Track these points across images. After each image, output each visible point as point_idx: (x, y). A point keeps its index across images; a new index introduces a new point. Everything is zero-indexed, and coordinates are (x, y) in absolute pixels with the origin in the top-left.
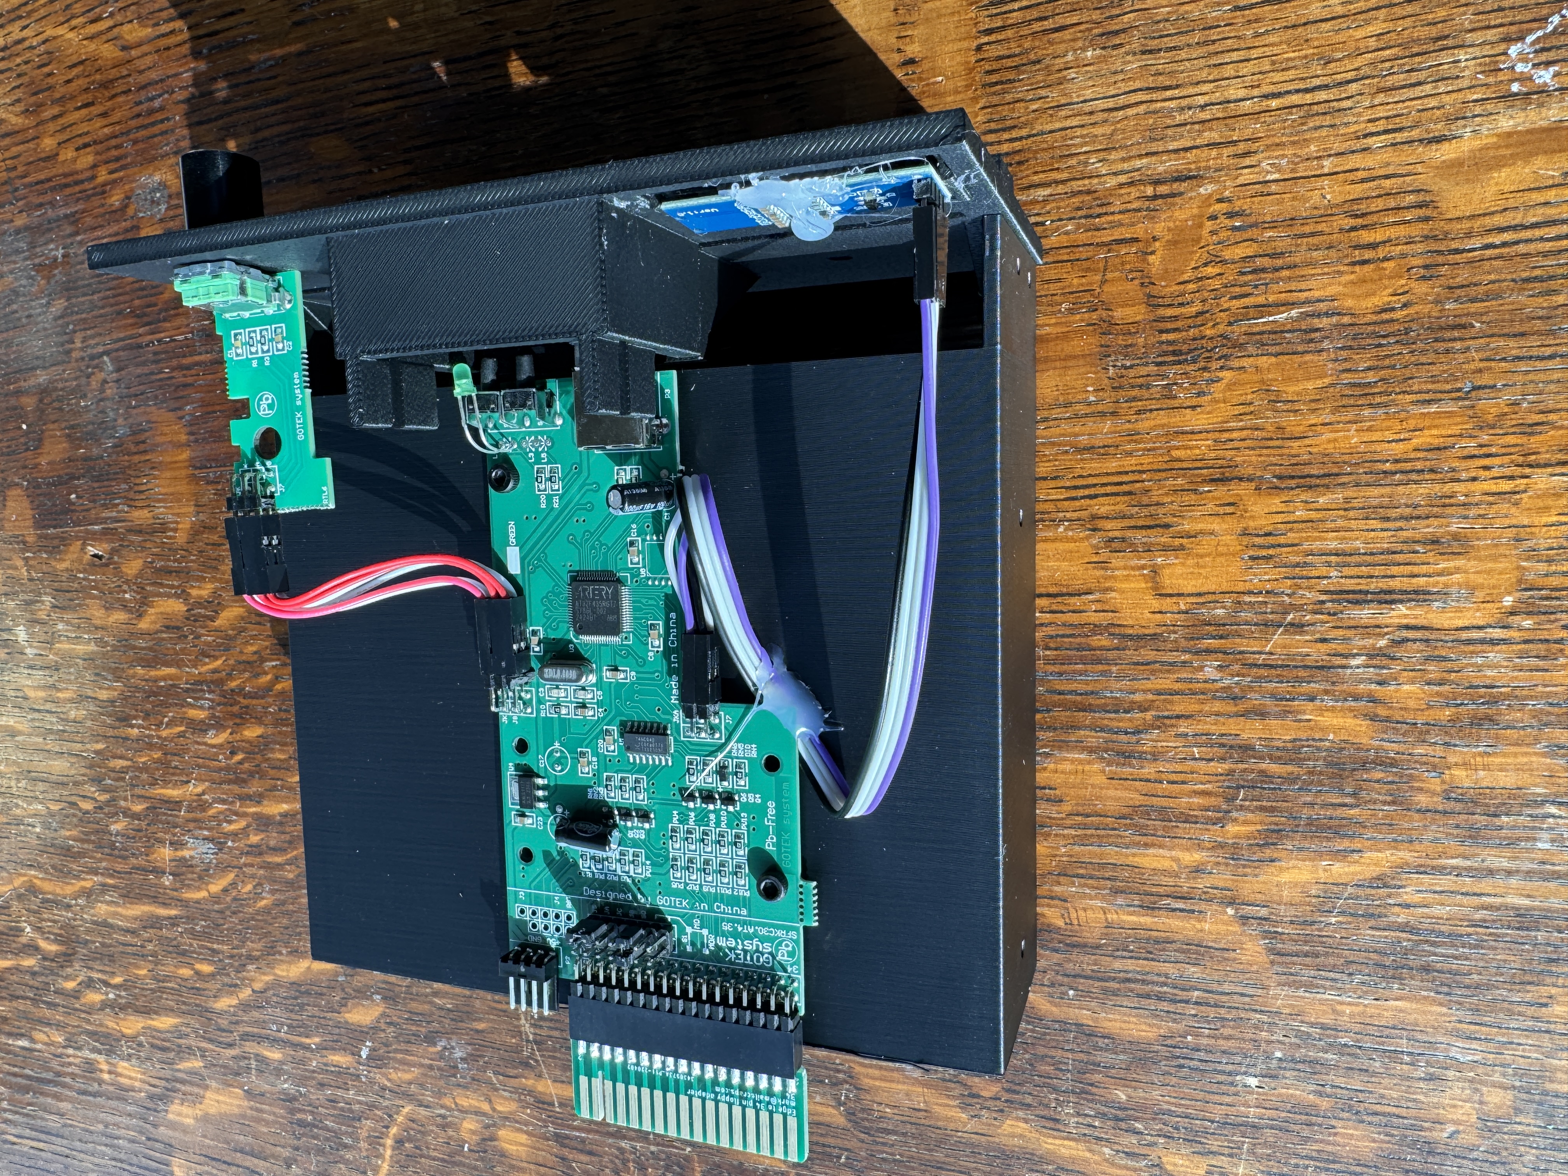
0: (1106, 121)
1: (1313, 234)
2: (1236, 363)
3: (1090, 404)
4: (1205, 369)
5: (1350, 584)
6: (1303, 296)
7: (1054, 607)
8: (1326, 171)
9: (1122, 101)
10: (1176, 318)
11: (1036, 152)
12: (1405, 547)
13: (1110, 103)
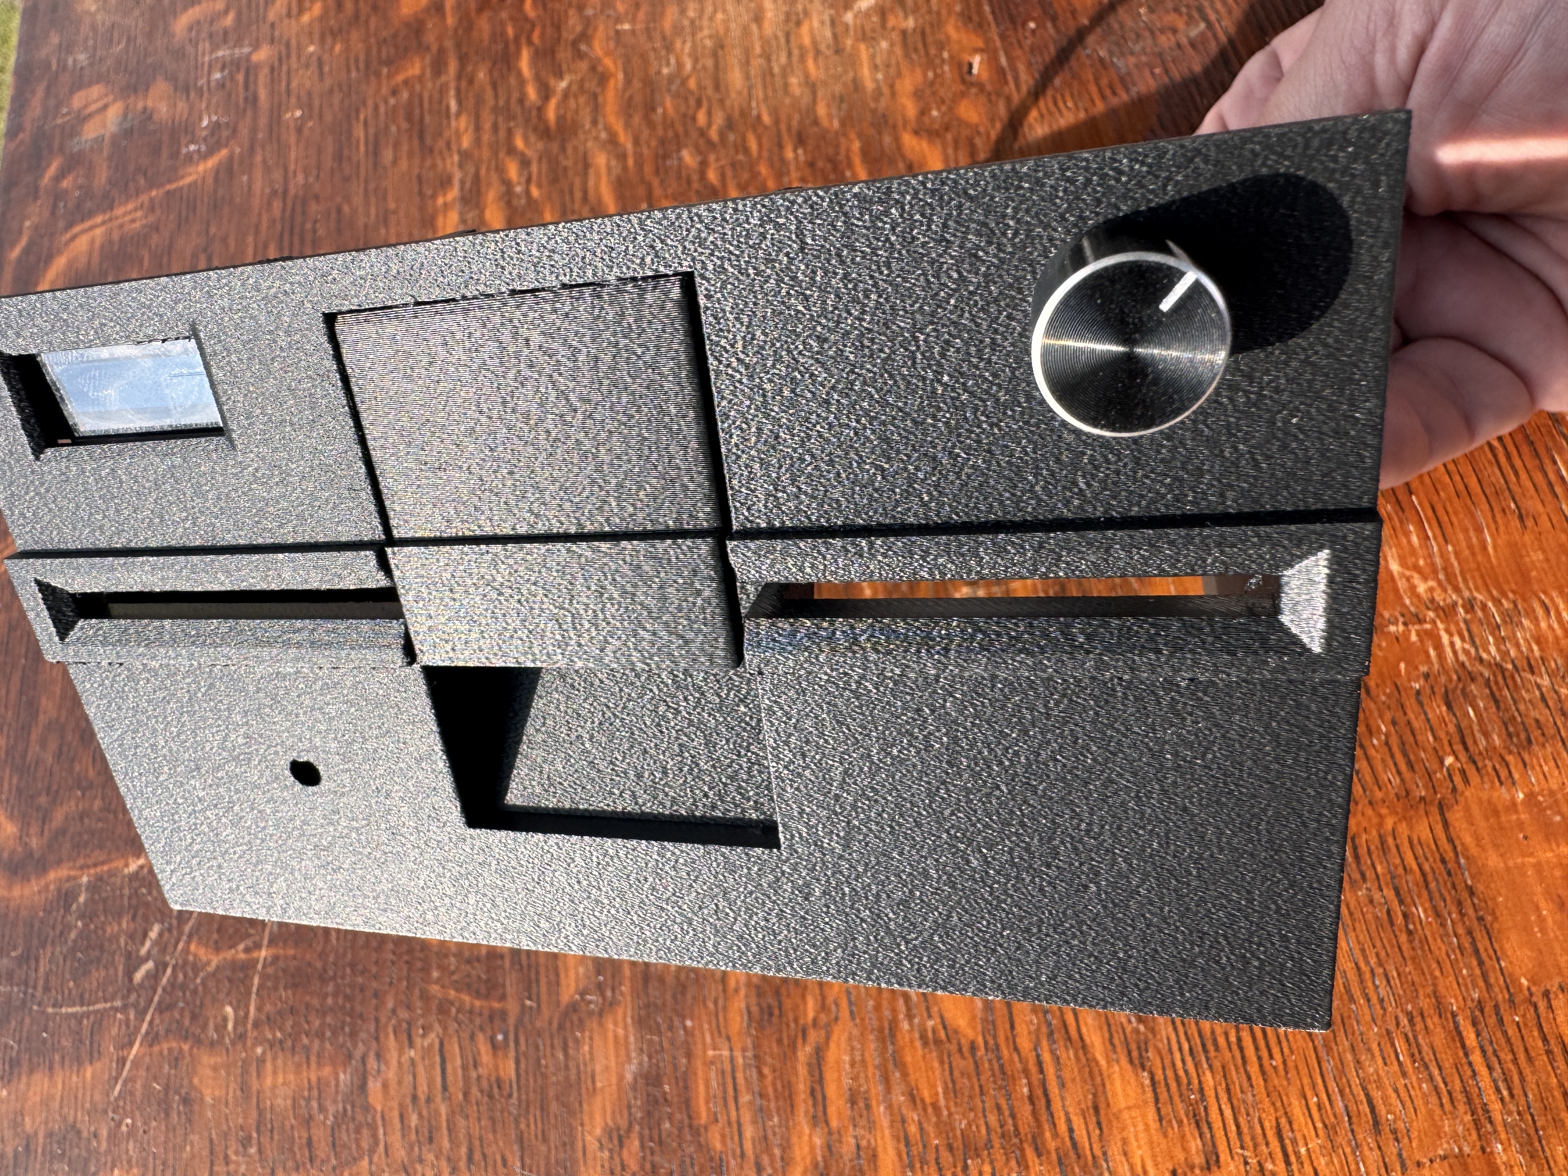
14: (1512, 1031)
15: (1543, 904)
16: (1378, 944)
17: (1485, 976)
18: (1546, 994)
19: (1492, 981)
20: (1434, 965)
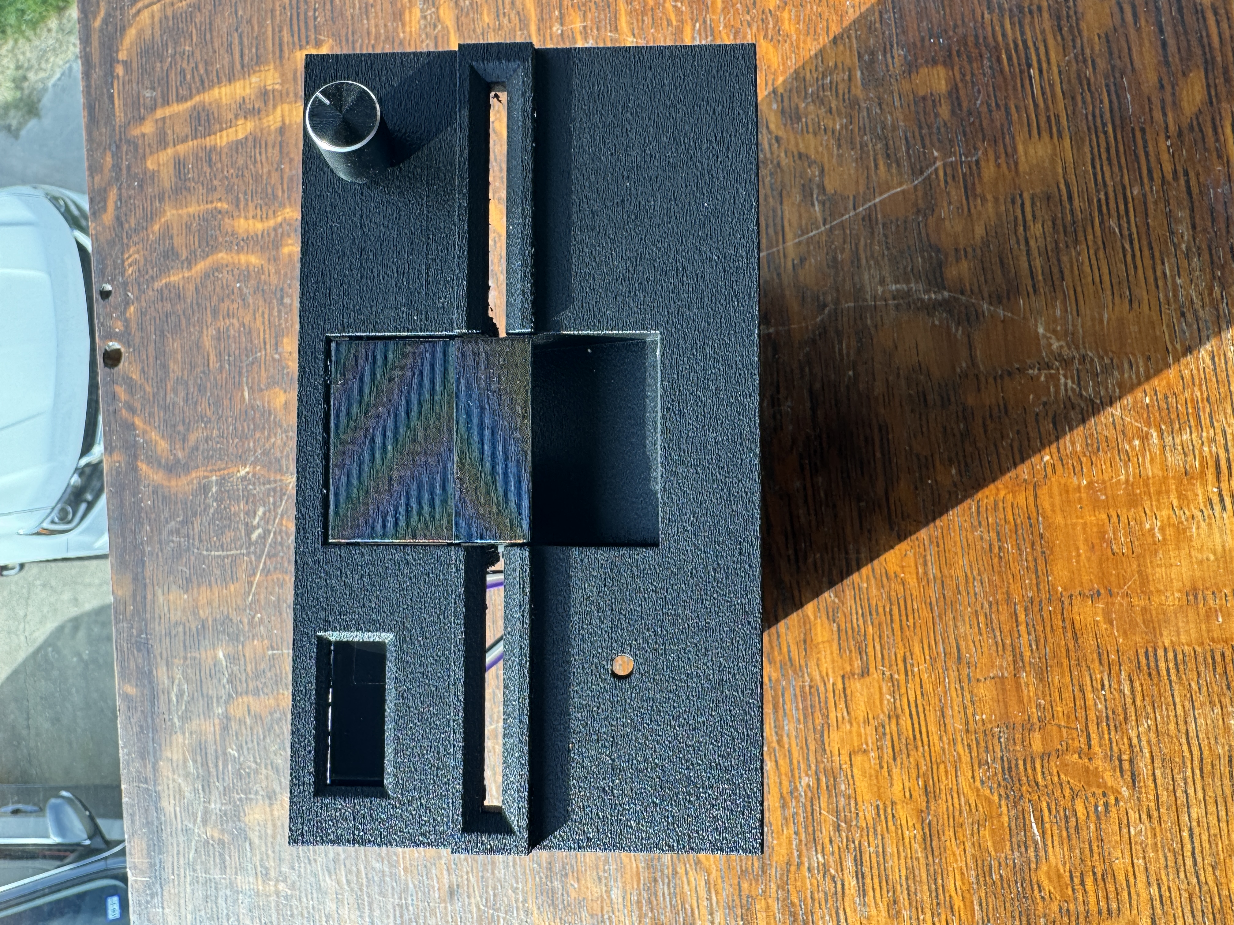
0: (1179, 731)
1: (1091, 850)
2: (1003, 802)
3: (973, 716)
4: (999, 785)
5: (866, 857)
6: (1049, 843)
7: (837, 692)
8: (1135, 861)
9: (1194, 742)
10: (1034, 769)
11: (1158, 685)
12: (890, 887)
13: (1192, 734)
14: (1046, 615)
15: (1082, 546)
16: (981, 563)
17: (1038, 585)
18: (1071, 596)
19: (1041, 587)
20: (1010, 577)
